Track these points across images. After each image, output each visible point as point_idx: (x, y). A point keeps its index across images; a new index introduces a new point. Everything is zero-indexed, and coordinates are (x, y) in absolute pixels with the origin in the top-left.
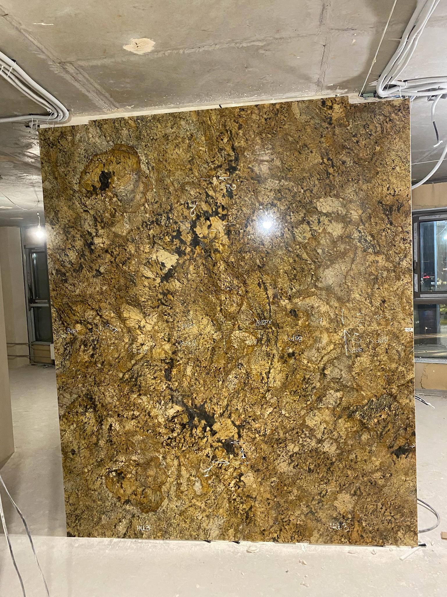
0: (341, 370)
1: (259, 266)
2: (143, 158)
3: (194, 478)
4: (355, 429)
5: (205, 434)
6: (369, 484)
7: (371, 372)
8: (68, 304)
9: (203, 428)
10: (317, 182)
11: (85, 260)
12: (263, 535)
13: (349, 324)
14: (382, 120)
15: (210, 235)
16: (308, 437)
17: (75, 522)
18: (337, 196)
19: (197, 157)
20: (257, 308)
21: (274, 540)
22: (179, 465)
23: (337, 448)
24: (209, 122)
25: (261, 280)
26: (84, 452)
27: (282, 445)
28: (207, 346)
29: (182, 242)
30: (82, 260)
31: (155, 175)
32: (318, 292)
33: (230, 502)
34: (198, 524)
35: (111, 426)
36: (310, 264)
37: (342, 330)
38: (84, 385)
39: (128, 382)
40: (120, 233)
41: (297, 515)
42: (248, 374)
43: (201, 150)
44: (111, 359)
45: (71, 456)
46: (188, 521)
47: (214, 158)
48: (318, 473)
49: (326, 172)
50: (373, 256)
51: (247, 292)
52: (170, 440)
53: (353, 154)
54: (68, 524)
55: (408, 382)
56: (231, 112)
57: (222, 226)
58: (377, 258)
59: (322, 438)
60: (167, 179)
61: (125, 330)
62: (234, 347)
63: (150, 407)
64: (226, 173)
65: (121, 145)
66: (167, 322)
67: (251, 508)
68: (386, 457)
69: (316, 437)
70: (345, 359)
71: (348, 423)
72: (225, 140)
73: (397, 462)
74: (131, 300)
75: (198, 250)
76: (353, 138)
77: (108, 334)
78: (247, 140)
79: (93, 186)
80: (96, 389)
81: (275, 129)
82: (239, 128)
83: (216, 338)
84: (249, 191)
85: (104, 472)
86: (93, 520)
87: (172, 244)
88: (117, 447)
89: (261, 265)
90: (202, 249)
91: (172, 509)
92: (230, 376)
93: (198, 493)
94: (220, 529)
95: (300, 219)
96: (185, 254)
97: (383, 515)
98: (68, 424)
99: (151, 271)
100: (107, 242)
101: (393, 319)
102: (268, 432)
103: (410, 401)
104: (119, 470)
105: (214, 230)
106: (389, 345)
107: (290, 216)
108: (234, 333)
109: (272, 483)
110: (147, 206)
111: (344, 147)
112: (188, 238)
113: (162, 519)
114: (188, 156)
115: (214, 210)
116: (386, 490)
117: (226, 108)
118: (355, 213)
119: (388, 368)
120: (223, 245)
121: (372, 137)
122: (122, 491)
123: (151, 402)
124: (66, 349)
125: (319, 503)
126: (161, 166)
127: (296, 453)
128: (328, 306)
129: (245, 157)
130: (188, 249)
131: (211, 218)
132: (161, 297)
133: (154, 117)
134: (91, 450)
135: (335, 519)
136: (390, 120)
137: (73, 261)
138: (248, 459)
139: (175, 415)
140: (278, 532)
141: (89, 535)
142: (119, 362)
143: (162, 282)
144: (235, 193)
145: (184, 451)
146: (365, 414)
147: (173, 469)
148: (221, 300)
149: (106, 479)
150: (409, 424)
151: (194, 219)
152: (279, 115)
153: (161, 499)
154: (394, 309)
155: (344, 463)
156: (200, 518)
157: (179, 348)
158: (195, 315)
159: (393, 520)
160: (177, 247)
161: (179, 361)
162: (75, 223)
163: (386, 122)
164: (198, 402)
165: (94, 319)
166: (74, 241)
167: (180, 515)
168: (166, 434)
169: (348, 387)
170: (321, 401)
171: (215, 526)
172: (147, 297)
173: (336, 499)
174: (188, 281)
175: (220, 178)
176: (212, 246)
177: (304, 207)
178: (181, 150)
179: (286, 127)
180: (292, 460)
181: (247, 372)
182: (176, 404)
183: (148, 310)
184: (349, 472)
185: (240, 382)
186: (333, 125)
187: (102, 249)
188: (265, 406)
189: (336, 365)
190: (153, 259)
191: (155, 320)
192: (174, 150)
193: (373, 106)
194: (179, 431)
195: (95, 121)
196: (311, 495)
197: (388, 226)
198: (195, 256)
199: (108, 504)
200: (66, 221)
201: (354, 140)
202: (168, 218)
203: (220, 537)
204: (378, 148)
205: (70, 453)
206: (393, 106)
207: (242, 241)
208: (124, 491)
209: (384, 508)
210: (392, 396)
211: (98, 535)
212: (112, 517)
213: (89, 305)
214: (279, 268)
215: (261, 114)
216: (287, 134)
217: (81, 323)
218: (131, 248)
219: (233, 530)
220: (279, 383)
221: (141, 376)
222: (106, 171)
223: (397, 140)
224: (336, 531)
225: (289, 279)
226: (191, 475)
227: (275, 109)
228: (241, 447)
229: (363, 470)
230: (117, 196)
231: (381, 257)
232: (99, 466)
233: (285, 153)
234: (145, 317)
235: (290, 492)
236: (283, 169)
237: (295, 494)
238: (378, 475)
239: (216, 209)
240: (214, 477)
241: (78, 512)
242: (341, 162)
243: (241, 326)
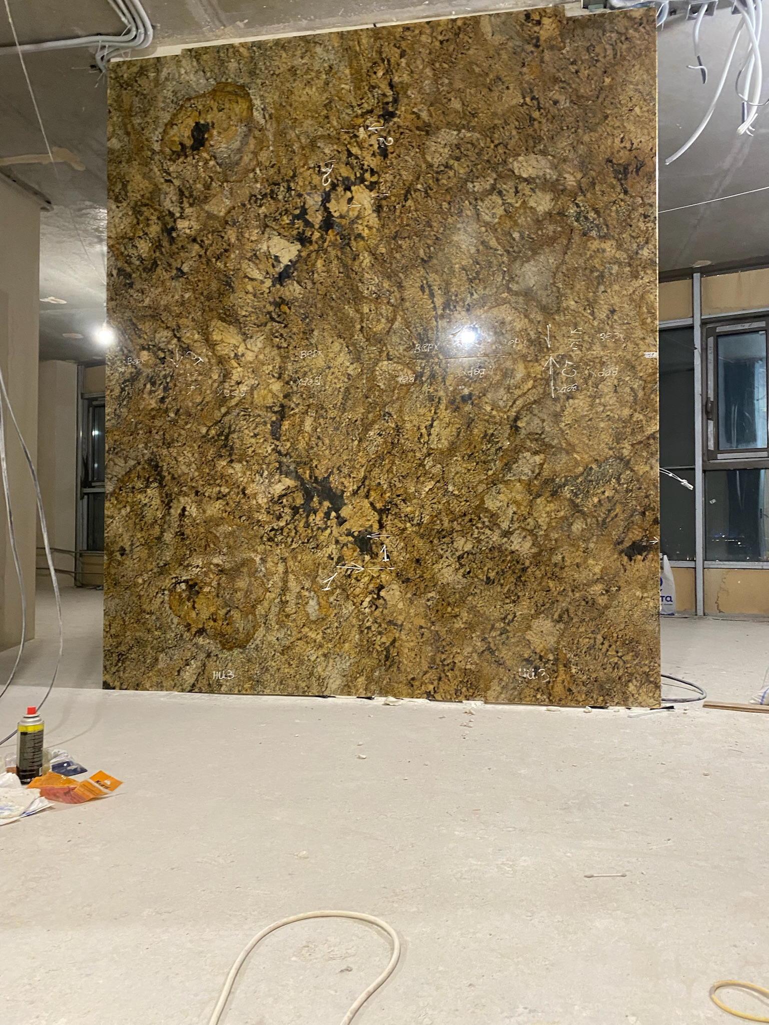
0: (543, 421)
1: (422, 259)
2: (257, 102)
3: (307, 593)
4: (562, 513)
5: (329, 523)
6: (583, 603)
7: (589, 423)
8: (131, 320)
9: (326, 513)
10: (514, 132)
11: (162, 253)
12: (412, 688)
13: (558, 348)
14: (614, 39)
15: (351, 213)
16: (487, 526)
17: (116, 665)
18: (544, 153)
19: (336, 98)
20: (418, 325)
21: (430, 696)
22: (286, 572)
23: (533, 545)
24: (358, 48)
25: (425, 282)
26: (141, 552)
27: (447, 540)
28: (338, 386)
29: (308, 224)
30: (158, 254)
31: (274, 125)
32: (513, 299)
33: (362, 632)
34: (310, 669)
35: (184, 509)
36: (501, 255)
37: (547, 357)
38: (146, 444)
39: (214, 440)
40: (215, 213)
41: (466, 654)
42: (398, 429)
43: (343, 88)
44: (190, 404)
45: (119, 558)
46: (294, 663)
47: (361, 99)
48: (502, 585)
49: (528, 118)
50: (597, 241)
51: (402, 300)
52: (273, 532)
53: (570, 90)
54: (105, 667)
55: (648, 438)
56: (390, 33)
57: (369, 199)
58: (603, 245)
59: (510, 528)
60: (291, 132)
61: (213, 361)
62: (379, 386)
63: (245, 480)
64: (379, 122)
65: (227, 84)
66: (279, 348)
67: (394, 641)
68: (612, 559)
69: (499, 528)
70: (549, 402)
71: (552, 505)
72: (380, 74)
73: (628, 567)
74: (225, 314)
75: (331, 236)
76: (571, 67)
77: (188, 366)
78: (412, 72)
79: (181, 144)
80: (165, 452)
81: (454, 56)
82: (402, 56)
83: (352, 373)
84: (413, 147)
85: (167, 583)
86: (144, 662)
87: (291, 228)
88: (190, 544)
89: (426, 258)
90: (338, 234)
91: (270, 643)
92: (371, 433)
93: (313, 618)
94: (344, 676)
95: (488, 187)
96: (311, 242)
97: (605, 655)
98: (119, 506)
99: (258, 269)
100: (196, 226)
101: (627, 338)
102: (426, 519)
103: (652, 468)
104: (191, 580)
105: (356, 205)
106: (619, 380)
107: (473, 182)
108: (380, 364)
109: (428, 600)
110: (258, 171)
111: (556, 80)
112: (317, 217)
113: (254, 660)
114: (324, 98)
115: (358, 175)
116: (610, 613)
117: (384, 27)
118: (572, 178)
119: (617, 416)
120: (370, 228)
121: (598, 65)
122: (193, 614)
123: (248, 473)
124: (123, 390)
125: (501, 634)
126: (283, 112)
127: (468, 553)
128: (526, 320)
129: (409, 97)
130: (317, 235)
131: (353, 188)
132: (271, 308)
133: (277, 43)
134: (150, 548)
135: (527, 660)
136: (627, 39)
137: (143, 256)
138: (393, 563)
139: (283, 492)
140: (436, 683)
141: (137, 687)
142: (202, 410)
143: (274, 285)
144: (390, 150)
145: (294, 549)
146: (579, 489)
147: (276, 578)
148: (362, 314)
149: (170, 595)
150: (649, 505)
151: (327, 189)
152: (461, 36)
153: (254, 627)
154: (628, 323)
155: (543, 568)
156: (313, 658)
157: (295, 388)
158: (321, 337)
159: (621, 663)
160: (299, 232)
161: (293, 409)
162: (151, 199)
163: (621, 42)
164: (320, 473)
165: (169, 343)
166: (148, 225)
167: (282, 654)
168: (269, 523)
169: (553, 447)
170: (510, 470)
171: (336, 672)
172: (250, 309)
173: (529, 627)
174: (314, 283)
175: (369, 129)
176: (352, 229)
177: (494, 169)
178: (314, 89)
179: (471, 52)
180: (460, 564)
181: (397, 426)
182: (286, 477)
183: (250, 329)
184: (551, 584)
185: (385, 442)
186: (541, 48)
187: (189, 237)
188: (422, 479)
189: (536, 412)
190: (262, 251)
191: (260, 345)
192: (304, 89)
193: (601, 19)
194: (289, 519)
195: (190, 50)
196: (489, 620)
197: (622, 196)
198: (326, 244)
199: (170, 635)
200: (138, 196)
201: (573, 68)
202: (289, 189)
203: (342, 690)
204: (608, 80)
205: (118, 554)
206: (631, 18)
207: (399, 221)
208: (197, 614)
209: (607, 644)
210: (622, 460)
211: (151, 687)
212: (175, 657)
213: (163, 322)
214: (454, 261)
215: (434, 34)
216: (471, 63)
217: (149, 349)
218: (231, 235)
219: (363, 678)
220: (446, 443)
221: (234, 431)
222: (202, 122)
223: (637, 67)
224: (529, 682)
225: (468, 279)
226: (303, 588)
227: (456, 27)
228: (382, 544)
229: (574, 581)
230: (215, 158)
231: (609, 243)
232: (161, 573)
233: (468, 90)
234: (244, 340)
235: (456, 616)
236: (465, 114)
237: (464, 621)
238: (598, 588)
239: (362, 175)
240: (338, 591)
241: (123, 648)
242: (551, 102)
243: (391, 353)
